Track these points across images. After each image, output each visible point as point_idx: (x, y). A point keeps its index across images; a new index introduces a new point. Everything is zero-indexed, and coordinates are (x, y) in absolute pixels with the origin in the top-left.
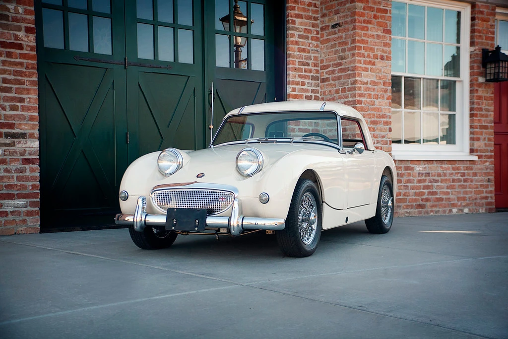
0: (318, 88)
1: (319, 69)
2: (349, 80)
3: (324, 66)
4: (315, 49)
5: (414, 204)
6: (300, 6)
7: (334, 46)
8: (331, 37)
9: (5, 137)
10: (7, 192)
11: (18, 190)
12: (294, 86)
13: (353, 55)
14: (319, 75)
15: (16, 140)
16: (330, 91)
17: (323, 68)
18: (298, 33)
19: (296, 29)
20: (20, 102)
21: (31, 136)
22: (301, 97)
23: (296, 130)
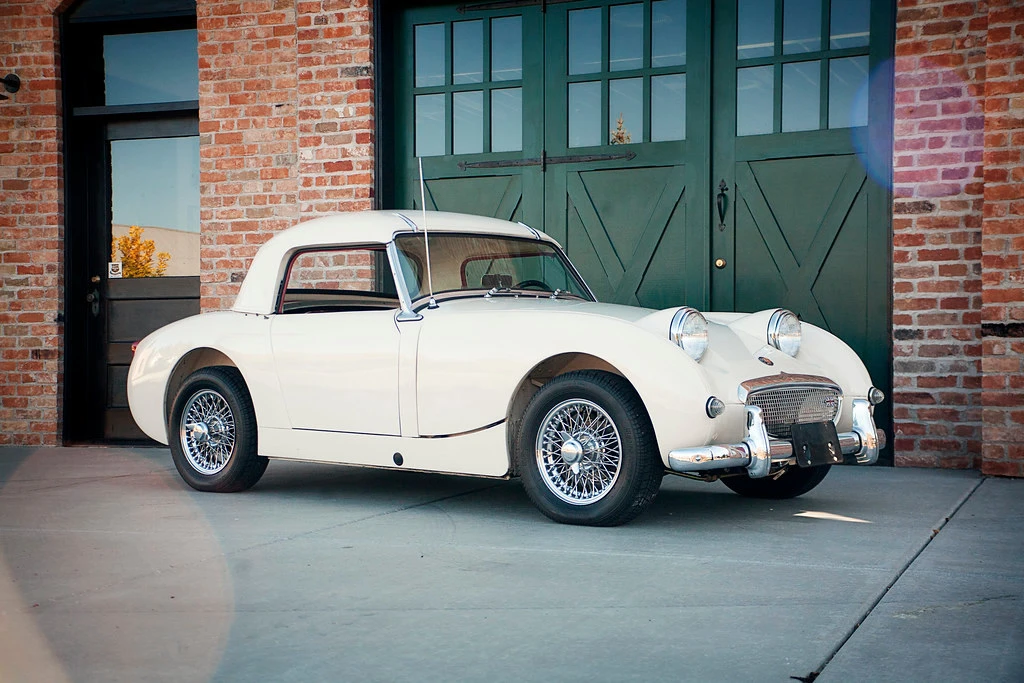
12: (908, 153)
18: (921, 23)
19: (919, 15)
22: (930, 175)
23: (910, 255)
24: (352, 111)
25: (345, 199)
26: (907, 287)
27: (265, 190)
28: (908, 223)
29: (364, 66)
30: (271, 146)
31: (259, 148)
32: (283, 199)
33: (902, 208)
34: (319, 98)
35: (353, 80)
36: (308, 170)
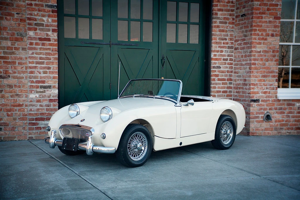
0: (232, 54)
1: (233, 41)
2: (249, 50)
3: (236, 40)
4: (231, 29)
5: (294, 127)
6: (221, 4)
7: (241, 28)
8: (241, 22)
9: (40, 88)
10: (41, 117)
11: (46, 116)
12: (216, 53)
13: (251, 34)
14: (233, 45)
15: (46, 89)
16: (239, 56)
17: (236, 41)
18: (219, 21)
19: (218, 18)
20: (48, 69)
21: (54, 87)
22: (220, 59)
23: (216, 79)
24: (50, 20)
25: (48, 51)
26: (215, 88)
27: (12, 45)
28: (215, 71)
29: (55, 5)
30: (14, 29)
31: (8, 28)
32: (21, 49)
33: (214, 67)
34: (36, 14)
35: (50, 9)
36: (31, 39)
